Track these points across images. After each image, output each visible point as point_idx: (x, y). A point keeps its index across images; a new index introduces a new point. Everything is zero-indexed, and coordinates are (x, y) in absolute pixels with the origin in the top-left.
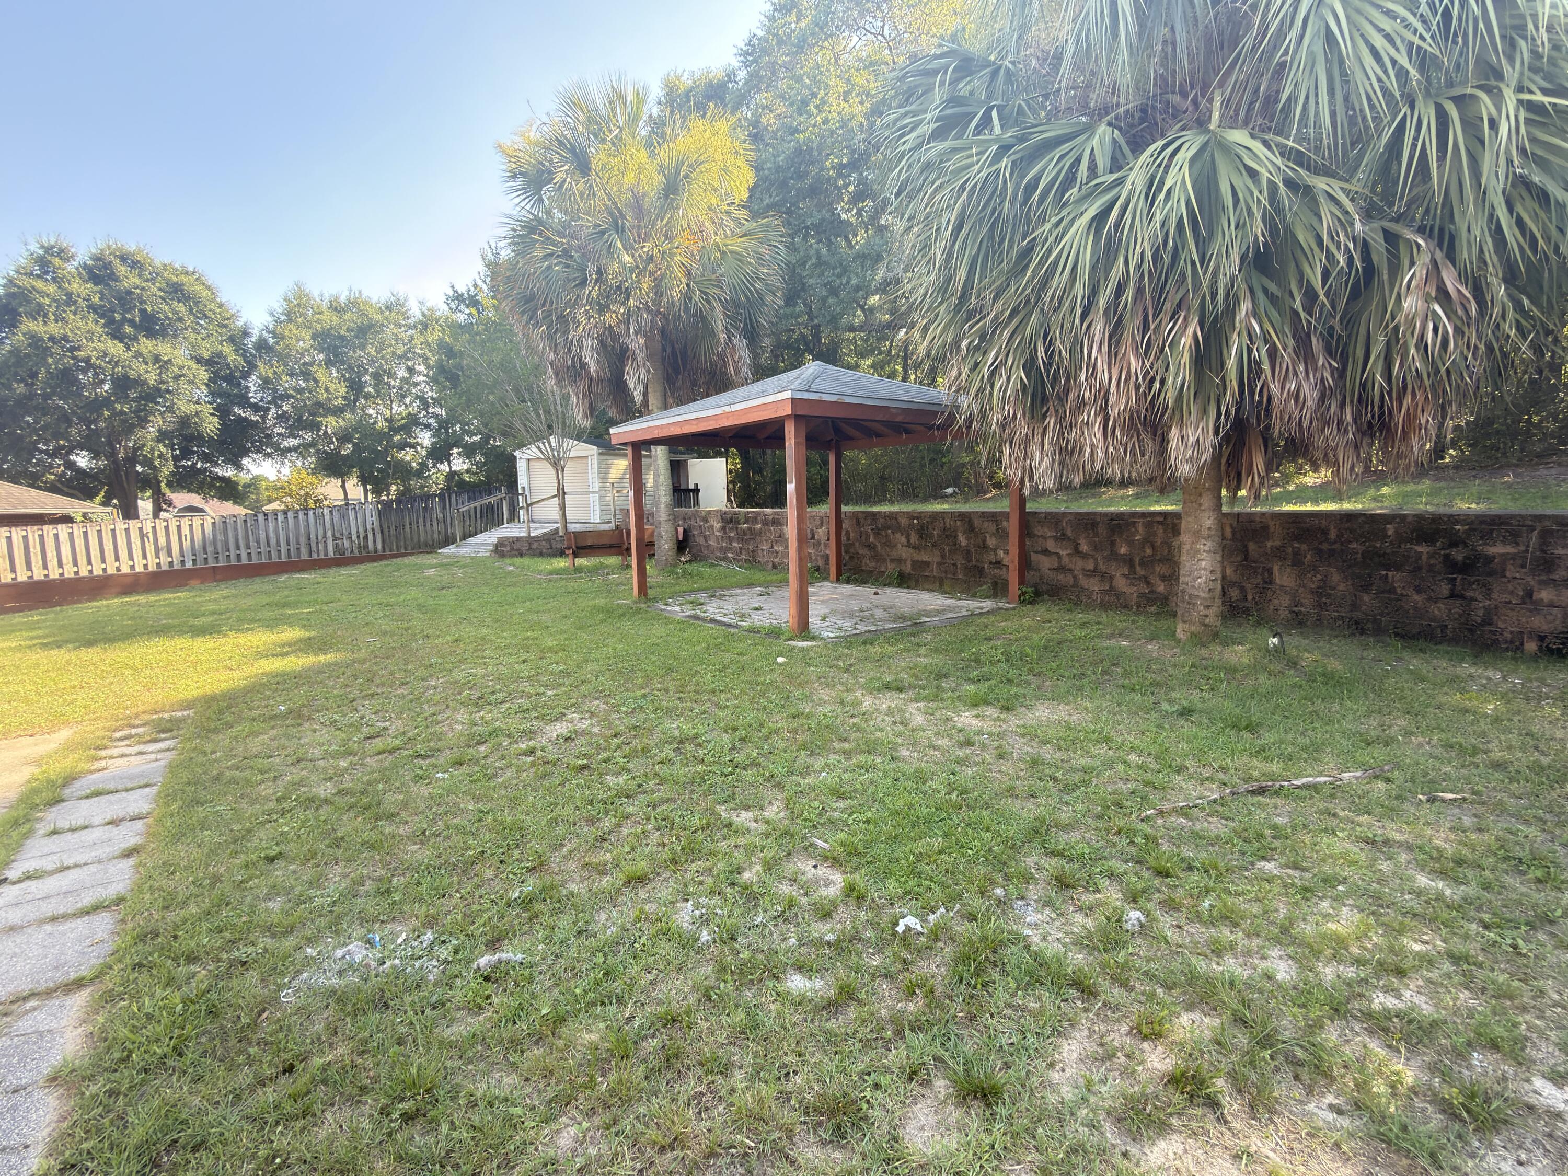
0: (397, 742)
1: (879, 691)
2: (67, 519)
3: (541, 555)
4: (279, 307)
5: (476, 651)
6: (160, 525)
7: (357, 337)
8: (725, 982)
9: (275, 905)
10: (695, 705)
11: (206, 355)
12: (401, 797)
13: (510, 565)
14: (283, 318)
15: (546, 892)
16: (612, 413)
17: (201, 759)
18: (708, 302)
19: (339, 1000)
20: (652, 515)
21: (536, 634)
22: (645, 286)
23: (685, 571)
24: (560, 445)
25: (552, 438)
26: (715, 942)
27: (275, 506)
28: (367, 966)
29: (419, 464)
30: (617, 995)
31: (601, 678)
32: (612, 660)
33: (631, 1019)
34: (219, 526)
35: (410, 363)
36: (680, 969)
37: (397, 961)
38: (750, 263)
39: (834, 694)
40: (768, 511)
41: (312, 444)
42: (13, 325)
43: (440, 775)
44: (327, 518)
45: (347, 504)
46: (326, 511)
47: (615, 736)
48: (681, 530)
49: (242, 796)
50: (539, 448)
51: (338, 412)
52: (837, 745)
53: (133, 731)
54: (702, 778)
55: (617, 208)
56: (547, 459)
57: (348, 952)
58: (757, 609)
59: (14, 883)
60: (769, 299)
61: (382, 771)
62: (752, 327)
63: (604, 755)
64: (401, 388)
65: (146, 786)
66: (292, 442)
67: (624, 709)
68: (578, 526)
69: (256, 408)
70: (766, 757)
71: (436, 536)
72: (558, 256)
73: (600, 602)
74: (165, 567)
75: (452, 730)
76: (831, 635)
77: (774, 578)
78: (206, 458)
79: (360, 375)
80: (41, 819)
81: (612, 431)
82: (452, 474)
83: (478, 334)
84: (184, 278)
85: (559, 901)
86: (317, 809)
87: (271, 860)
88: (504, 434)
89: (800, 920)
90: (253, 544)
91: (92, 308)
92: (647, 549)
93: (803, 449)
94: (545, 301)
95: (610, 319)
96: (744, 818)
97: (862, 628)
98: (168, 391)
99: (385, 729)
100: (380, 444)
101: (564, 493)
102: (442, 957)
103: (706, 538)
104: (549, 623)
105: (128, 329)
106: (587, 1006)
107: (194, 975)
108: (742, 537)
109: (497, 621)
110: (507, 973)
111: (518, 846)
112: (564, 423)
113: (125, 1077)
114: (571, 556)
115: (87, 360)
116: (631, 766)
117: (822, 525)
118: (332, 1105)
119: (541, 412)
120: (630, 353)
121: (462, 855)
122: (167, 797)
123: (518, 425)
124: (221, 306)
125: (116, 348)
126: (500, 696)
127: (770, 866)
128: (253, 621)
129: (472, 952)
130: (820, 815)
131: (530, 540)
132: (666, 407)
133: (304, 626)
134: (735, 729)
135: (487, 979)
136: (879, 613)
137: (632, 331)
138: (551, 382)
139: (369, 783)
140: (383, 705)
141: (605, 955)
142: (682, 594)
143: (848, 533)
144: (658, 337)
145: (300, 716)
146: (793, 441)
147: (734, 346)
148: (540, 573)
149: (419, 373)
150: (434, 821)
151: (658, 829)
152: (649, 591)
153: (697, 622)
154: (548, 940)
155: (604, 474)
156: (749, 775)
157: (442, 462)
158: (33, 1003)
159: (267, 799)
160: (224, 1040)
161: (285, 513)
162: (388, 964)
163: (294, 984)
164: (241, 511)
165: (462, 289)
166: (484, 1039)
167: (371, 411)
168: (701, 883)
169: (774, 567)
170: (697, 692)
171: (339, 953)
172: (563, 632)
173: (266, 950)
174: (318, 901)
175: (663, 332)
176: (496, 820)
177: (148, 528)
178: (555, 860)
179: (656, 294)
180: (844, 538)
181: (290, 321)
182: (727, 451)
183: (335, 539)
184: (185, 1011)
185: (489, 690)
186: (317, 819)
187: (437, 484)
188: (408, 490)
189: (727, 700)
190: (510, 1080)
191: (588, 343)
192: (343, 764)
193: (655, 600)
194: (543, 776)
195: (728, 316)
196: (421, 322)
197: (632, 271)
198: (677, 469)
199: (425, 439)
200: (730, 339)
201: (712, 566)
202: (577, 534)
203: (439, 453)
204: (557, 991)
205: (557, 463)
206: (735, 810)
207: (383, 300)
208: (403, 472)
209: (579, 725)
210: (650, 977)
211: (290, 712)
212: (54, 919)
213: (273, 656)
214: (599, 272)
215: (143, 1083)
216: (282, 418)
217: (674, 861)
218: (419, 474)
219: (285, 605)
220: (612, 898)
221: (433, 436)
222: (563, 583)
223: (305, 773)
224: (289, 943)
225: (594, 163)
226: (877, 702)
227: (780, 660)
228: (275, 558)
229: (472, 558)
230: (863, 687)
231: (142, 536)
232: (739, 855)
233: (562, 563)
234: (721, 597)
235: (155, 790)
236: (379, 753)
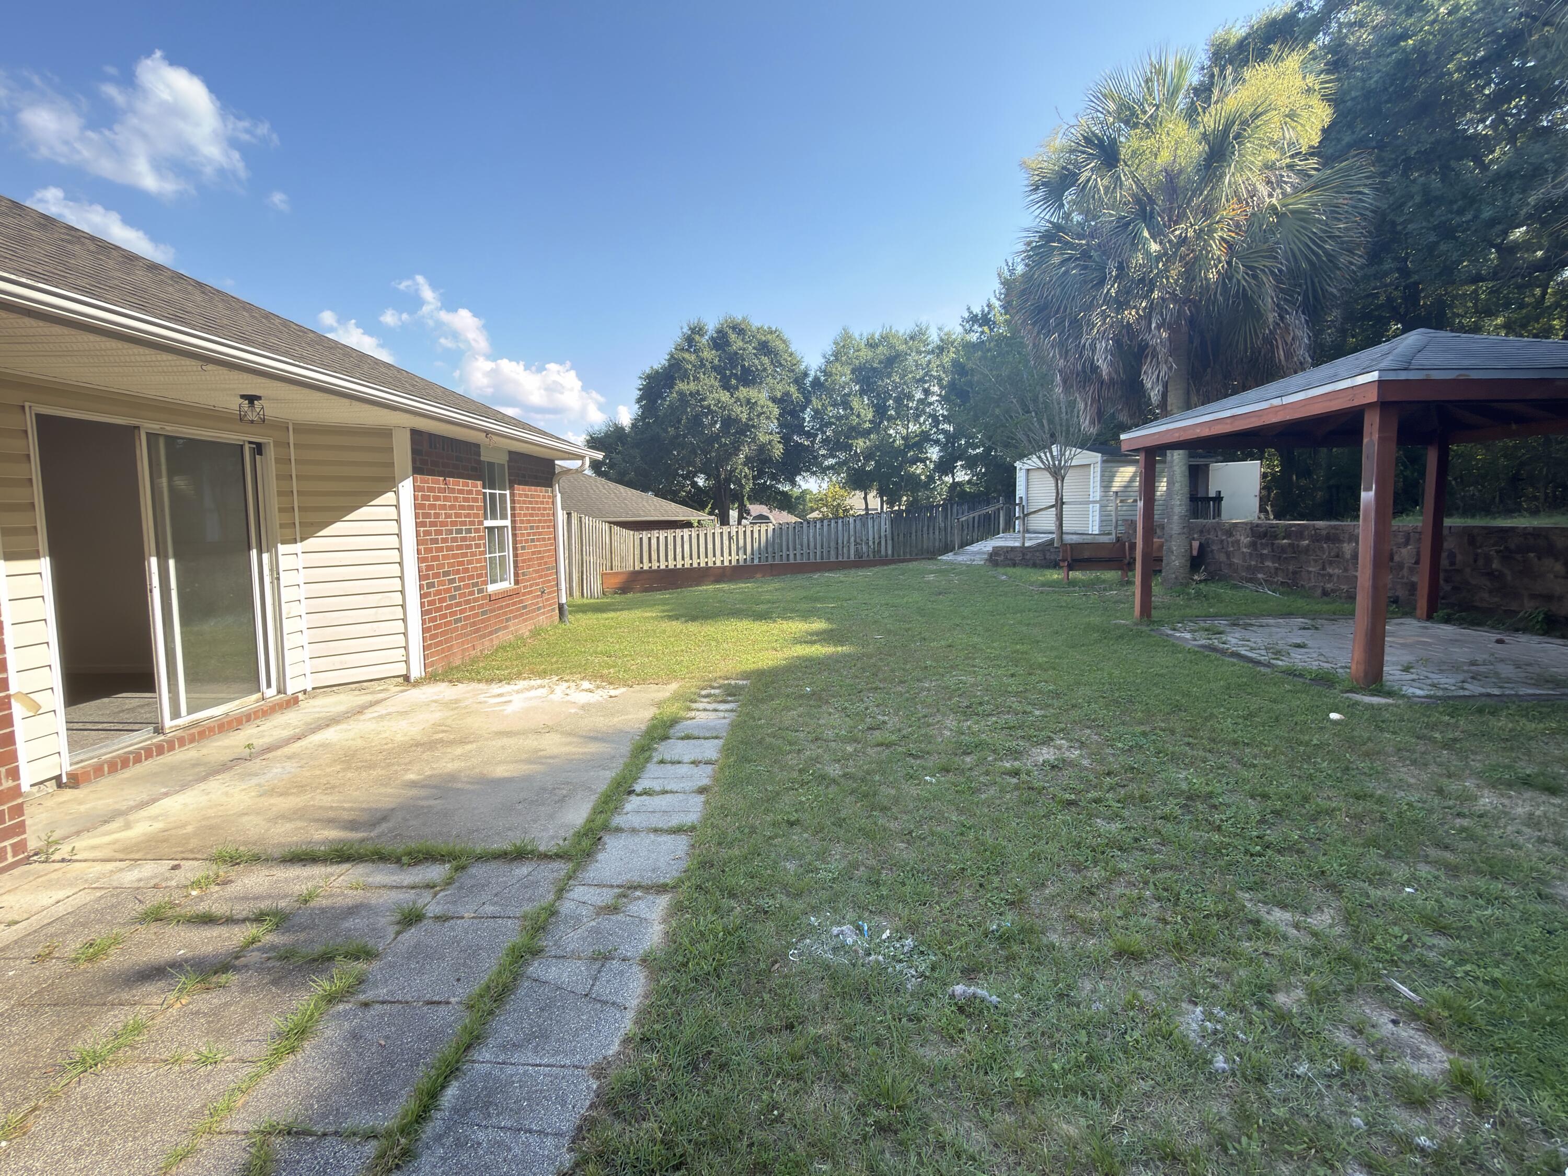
0: (894, 737)
1: (1510, 785)
2: (689, 525)
3: (1035, 565)
4: (829, 348)
5: (967, 658)
6: (741, 529)
7: (885, 367)
8: (1250, 1137)
9: (791, 866)
10: (1208, 755)
11: (779, 395)
12: (893, 792)
13: (1002, 574)
14: (832, 358)
15: (1026, 933)
16: (1123, 417)
17: (751, 723)
18: (1255, 277)
19: (832, 977)
20: (1162, 527)
21: (1025, 648)
22: (1174, 273)
23: (1199, 594)
24: (1062, 454)
25: (1054, 448)
26: (1234, 1074)
27: (815, 515)
28: (856, 951)
29: (927, 477)
30: (1102, 1091)
31: (1093, 705)
32: (1107, 686)
33: (1117, 1129)
34: (777, 531)
35: (926, 386)
36: (1185, 1092)
37: (881, 958)
38: (1319, 221)
39: (1425, 777)
40: (1320, 524)
41: (845, 463)
42: (671, 387)
43: (928, 778)
44: (852, 526)
45: (867, 514)
46: (851, 520)
47: (1109, 774)
48: (1196, 544)
49: (775, 762)
50: (1040, 458)
51: (866, 433)
52: (1433, 853)
53: (713, 691)
54: (1219, 851)
55: (1146, 194)
56: (1047, 469)
57: (842, 932)
58: (1298, 646)
59: (638, 795)
60: (1343, 260)
61: (880, 763)
62: (1316, 298)
63: (1093, 794)
64: (917, 409)
65: (716, 738)
66: (831, 461)
67: (1120, 745)
68: (1074, 537)
69: (808, 435)
70: (1312, 844)
71: (937, 544)
72: (1077, 259)
73: (1095, 620)
74: (741, 563)
75: (942, 735)
76: (1419, 692)
77: (1326, 607)
78: (774, 477)
79: (885, 400)
80: (656, 749)
81: (1123, 437)
82: (955, 485)
83: (989, 350)
84: (769, 337)
85: (1038, 950)
86: (827, 787)
87: (791, 824)
88: (1007, 445)
89: (1369, 1094)
90: (798, 546)
91: (714, 368)
92: (1153, 565)
93: (1393, 446)
94: (1059, 308)
95: (1130, 315)
96: (1279, 917)
97: (1474, 688)
98: (753, 426)
99: (884, 722)
100: (897, 460)
101: (1063, 503)
102: (920, 969)
103: (1228, 555)
104: (1040, 638)
105: (734, 382)
106: (1065, 1089)
107: (733, 908)
108: (1279, 555)
109: (988, 630)
110: (981, 1012)
111: (997, 873)
112: (1068, 431)
113: (684, 981)
114: (1065, 569)
115: (709, 407)
116: (1126, 813)
117: (1407, 543)
118: (820, 1079)
119: (1045, 422)
120: (1149, 350)
121: (944, 867)
122: (727, 750)
123: (1020, 435)
124: (791, 355)
125: (725, 396)
126: (988, 708)
127: (1318, 997)
128: (793, 611)
129: (948, 975)
130: (1403, 948)
131: (1023, 550)
132: (1188, 406)
133: (828, 619)
134: (1265, 796)
135: (961, 1009)
136: (1507, 670)
137: (1153, 325)
138: (1058, 390)
139: (868, 773)
140: (884, 700)
141: (1089, 1034)
142: (1195, 618)
143: (1452, 556)
144: (1185, 329)
145: (820, 699)
146: (1376, 437)
147: (1287, 326)
148: (1032, 584)
149: (933, 394)
150: (919, 824)
151: (1159, 899)
152: (1153, 612)
153: (1213, 655)
154: (1025, 990)
155: (1107, 482)
156: (1286, 862)
157: (947, 475)
158: (638, 893)
159: (792, 768)
160: (747, 977)
161: (822, 520)
162: (872, 958)
163: (800, 945)
164: (793, 519)
165: (977, 310)
166: (954, 1076)
167: (891, 432)
168: (1214, 987)
169: (1325, 593)
170: (1213, 740)
171: (835, 930)
172: (1052, 648)
173: (781, 907)
174: (822, 874)
175: (1192, 322)
176: (977, 839)
177: (734, 530)
178: (1035, 899)
179: (1187, 280)
180: (1444, 563)
181: (837, 360)
182: (1263, 452)
183: (856, 544)
184: (725, 939)
185: (977, 700)
186: (826, 795)
187: (941, 495)
188: (916, 500)
189: (1255, 757)
190: (979, 1136)
191: (1101, 346)
192: (849, 749)
193: (1160, 623)
194: (1027, 803)
195: (1282, 290)
196: (938, 347)
197: (1158, 258)
198: (1197, 475)
199: (934, 453)
200: (1282, 318)
201: (1234, 587)
202: (1074, 547)
203: (945, 466)
204: (1032, 1054)
205: (1057, 473)
206: (1265, 903)
207: (908, 332)
208: (913, 483)
209: (1067, 754)
210: (1146, 1086)
211: (813, 693)
212: (656, 830)
213: (806, 642)
214: (1120, 268)
215: (693, 990)
216: (825, 441)
217: (1178, 946)
218: (926, 485)
219: (817, 600)
220: (1099, 967)
221: (940, 451)
222: (1056, 596)
223: (820, 751)
224: (799, 905)
225: (1124, 153)
226: (1506, 801)
227: (1334, 716)
228: (812, 560)
229: (968, 566)
230: (1479, 775)
231: (730, 538)
232: (1271, 969)
233: (1055, 575)
234: (1246, 627)
235: (719, 742)
236: (878, 745)
